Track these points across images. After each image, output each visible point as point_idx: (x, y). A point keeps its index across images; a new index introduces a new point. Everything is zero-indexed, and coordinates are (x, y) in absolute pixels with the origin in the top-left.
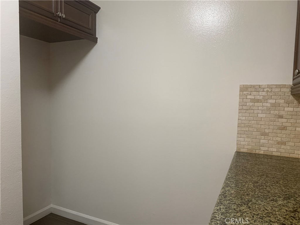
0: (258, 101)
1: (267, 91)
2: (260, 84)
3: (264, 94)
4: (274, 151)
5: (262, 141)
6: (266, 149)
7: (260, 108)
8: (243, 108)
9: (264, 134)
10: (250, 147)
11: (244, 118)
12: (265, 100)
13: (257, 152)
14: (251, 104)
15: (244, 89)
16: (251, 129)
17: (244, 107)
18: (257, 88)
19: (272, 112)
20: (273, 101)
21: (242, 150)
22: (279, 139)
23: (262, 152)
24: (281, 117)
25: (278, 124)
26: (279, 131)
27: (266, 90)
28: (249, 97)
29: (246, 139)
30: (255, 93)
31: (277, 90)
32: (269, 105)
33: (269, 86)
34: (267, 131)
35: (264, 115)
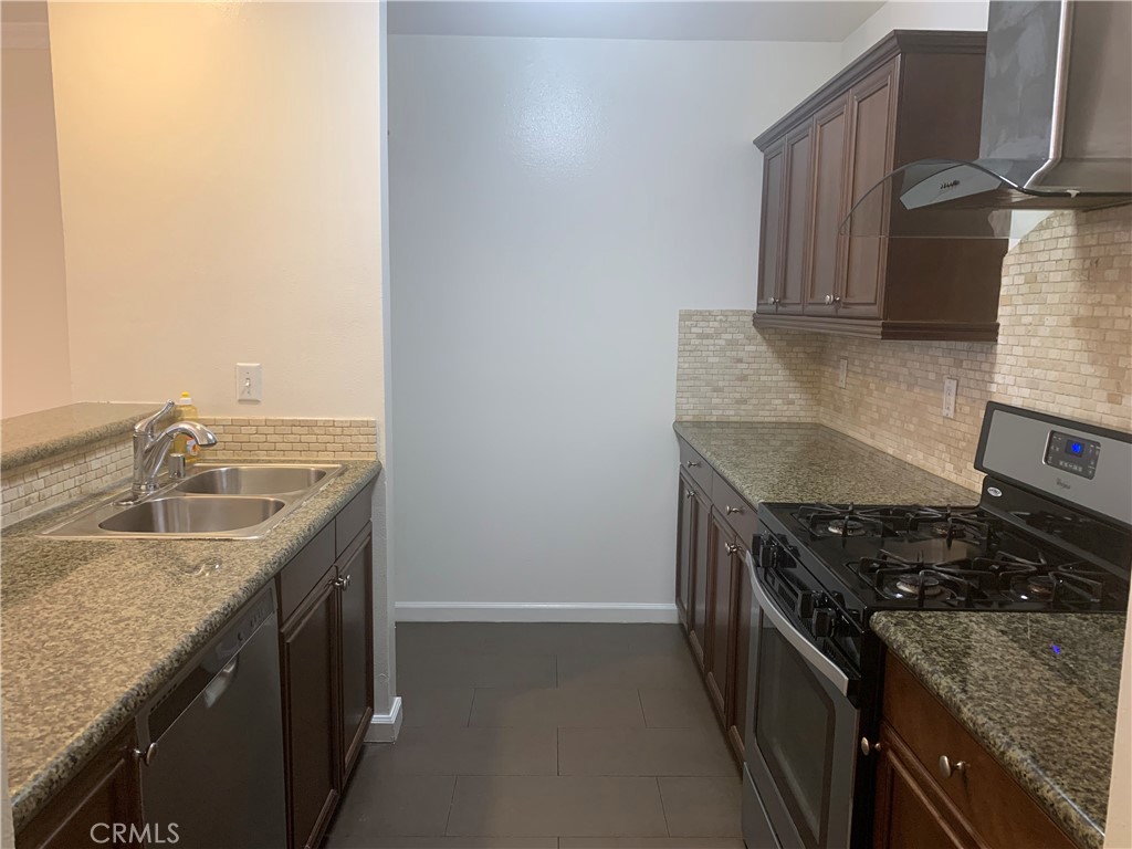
0: (707, 336)
1: (721, 321)
2: (711, 309)
3: (716, 324)
4: (731, 414)
5: (715, 401)
6: (721, 412)
7: (711, 348)
8: (685, 348)
9: (717, 390)
10: (696, 412)
11: (686, 365)
12: (718, 335)
13: (707, 419)
14: (697, 342)
15: (686, 316)
16: (698, 383)
17: (687, 348)
18: (706, 316)
19: (728, 354)
20: (729, 336)
21: (685, 418)
22: (738, 396)
23: (714, 419)
24: (740, 361)
25: (736, 372)
26: (738, 383)
27: (718, 318)
28: (693, 330)
29: (691, 400)
30: (702, 324)
31: (734, 318)
32: (723, 342)
33: (723, 313)
34: (721, 384)
35: (717, 360)
